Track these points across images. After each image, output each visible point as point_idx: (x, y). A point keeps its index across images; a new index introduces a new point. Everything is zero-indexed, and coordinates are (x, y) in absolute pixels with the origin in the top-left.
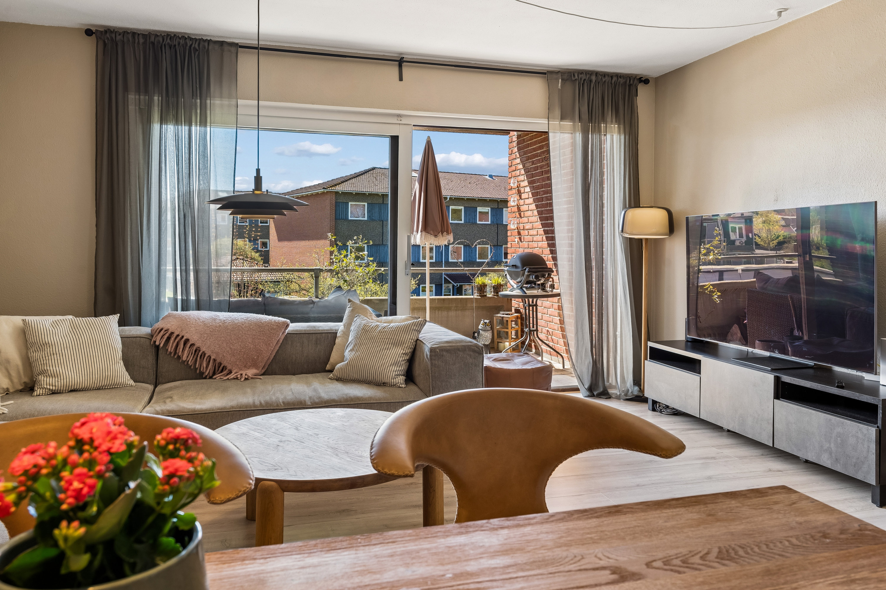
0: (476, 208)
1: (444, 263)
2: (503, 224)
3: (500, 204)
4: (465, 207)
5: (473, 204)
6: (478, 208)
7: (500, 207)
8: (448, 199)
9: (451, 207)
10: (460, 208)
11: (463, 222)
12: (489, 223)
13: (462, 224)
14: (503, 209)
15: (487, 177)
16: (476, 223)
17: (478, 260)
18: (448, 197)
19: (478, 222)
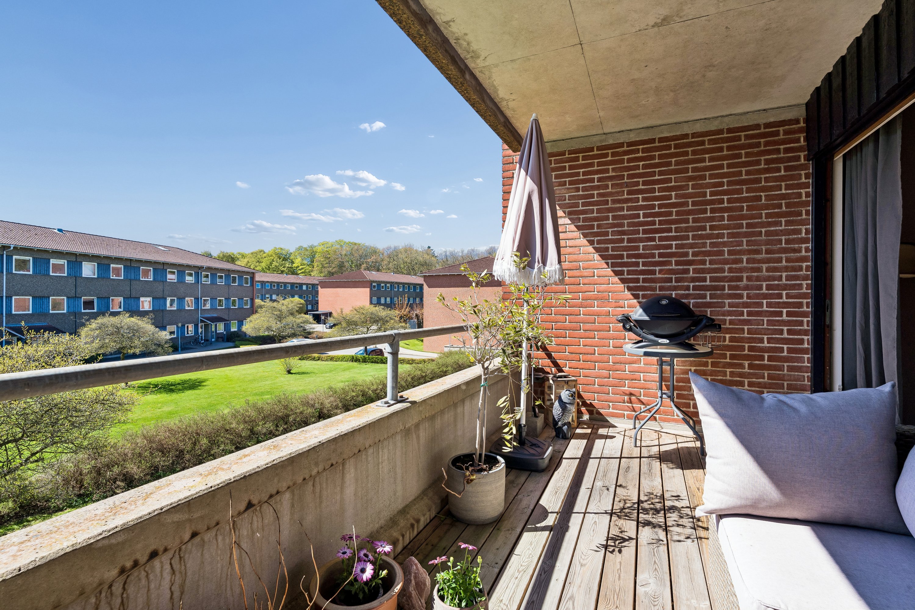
0: (49, 260)
1: (4, 315)
2: (81, 277)
3: (78, 257)
4: (34, 258)
5: (45, 256)
6: (51, 260)
7: (78, 260)
8: (12, 248)
9: (14, 257)
10: (27, 258)
11: (31, 273)
12: (66, 275)
13: (30, 275)
14: (82, 262)
15: (56, 231)
16: (48, 275)
17: (51, 312)
18: (12, 246)
19: (51, 274)
